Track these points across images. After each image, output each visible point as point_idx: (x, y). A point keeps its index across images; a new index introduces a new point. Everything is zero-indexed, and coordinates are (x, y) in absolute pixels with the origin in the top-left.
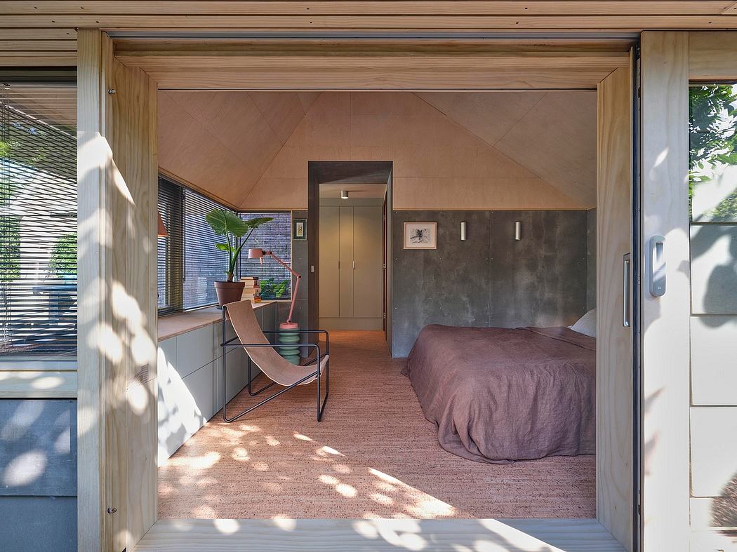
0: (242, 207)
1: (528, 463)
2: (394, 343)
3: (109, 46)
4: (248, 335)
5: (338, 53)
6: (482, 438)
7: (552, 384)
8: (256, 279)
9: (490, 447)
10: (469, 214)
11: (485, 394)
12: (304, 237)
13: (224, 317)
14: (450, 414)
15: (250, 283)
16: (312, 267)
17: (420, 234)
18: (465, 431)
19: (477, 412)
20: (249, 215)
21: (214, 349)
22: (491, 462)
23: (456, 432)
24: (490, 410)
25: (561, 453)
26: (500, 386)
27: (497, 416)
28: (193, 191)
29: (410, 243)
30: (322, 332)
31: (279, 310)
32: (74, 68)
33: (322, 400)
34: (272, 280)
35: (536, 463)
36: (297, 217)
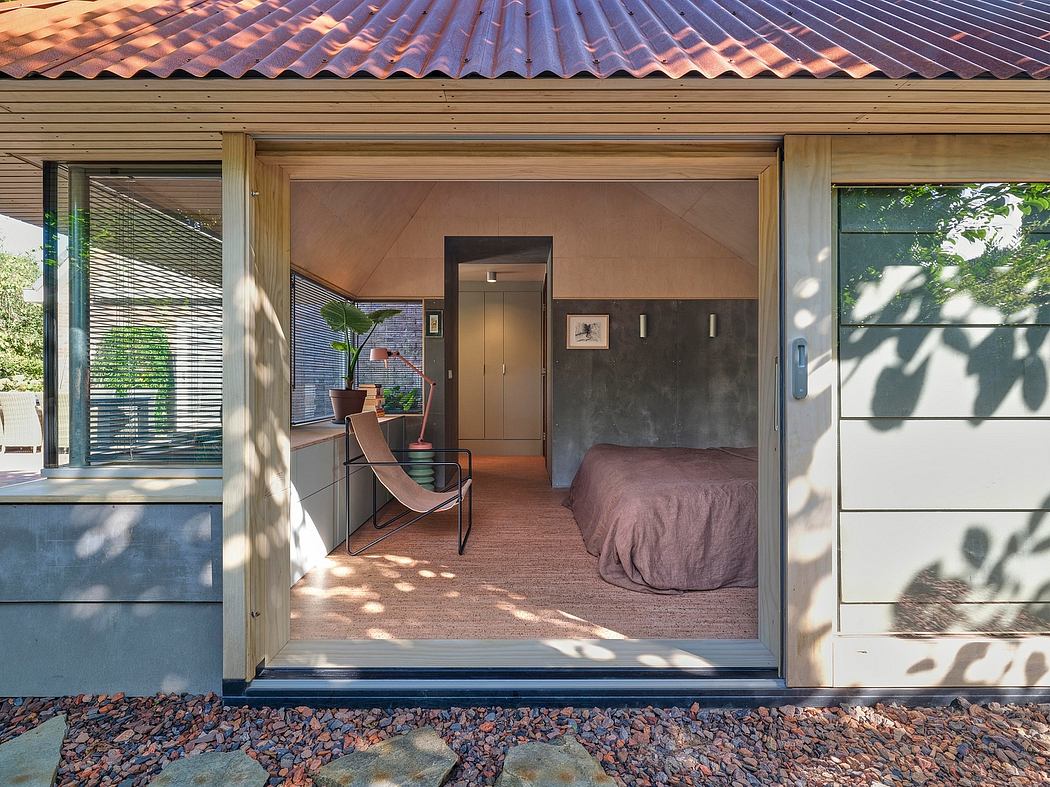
0: (360, 294)
1: (699, 593)
2: (554, 469)
3: (252, 148)
4: (374, 452)
5: (481, 153)
6: (646, 564)
7: (728, 504)
8: (379, 387)
9: (655, 575)
10: (650, 303)
11: (651, 516)
12: (438, 334)
13: (347, 430)
14: (612, 540)
15: (372, 392)
16: (450, 372)
17: (587, 329)
18: (628, 557)
19: (641, 536)
20: (368, 304)
21: (334, 469)
22: (656, 591)
23: (619, 562)
24: (657, 534)
25: (739, 584)
26: (668, 507)
27: (663, 541)
28: (303, 277)
29: (575, 342)
30: (462, 450)
31: (408, 426)
32: (220, 162)
33: (464, 534)
34: (398, 388)
35: (708, 594)
36: (431, 308)
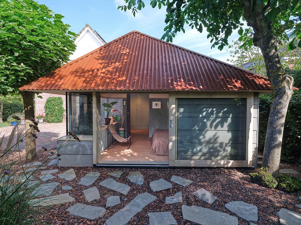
2: (149, 133)
4: (112, 131)
6: (157, 151)
8: (113, 116)
11: (158, 143)
12: (125, 105)
13: (108, 128)
14: (153, 147)
16: (128, 113)
17: (156, 104)
19: (157, 146)
21: (106, 134)
22: (158, 155)
23: (153, 151)
26: (161, 142)
27: (160, 147)
29: (154, 107)
34: (117, 116)
36: (124, 100)
